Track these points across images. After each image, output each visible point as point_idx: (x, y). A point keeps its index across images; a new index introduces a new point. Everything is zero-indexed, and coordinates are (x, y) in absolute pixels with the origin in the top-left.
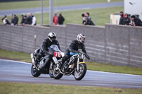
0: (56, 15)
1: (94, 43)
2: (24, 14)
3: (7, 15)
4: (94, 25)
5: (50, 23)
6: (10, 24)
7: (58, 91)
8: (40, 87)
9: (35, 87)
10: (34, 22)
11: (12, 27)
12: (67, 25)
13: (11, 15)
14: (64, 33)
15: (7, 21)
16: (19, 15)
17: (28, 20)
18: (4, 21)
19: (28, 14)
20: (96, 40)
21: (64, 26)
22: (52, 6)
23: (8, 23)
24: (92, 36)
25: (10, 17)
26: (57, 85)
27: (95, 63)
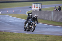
13: (58, 6)
15: (56, 9)
18: (55, 9)
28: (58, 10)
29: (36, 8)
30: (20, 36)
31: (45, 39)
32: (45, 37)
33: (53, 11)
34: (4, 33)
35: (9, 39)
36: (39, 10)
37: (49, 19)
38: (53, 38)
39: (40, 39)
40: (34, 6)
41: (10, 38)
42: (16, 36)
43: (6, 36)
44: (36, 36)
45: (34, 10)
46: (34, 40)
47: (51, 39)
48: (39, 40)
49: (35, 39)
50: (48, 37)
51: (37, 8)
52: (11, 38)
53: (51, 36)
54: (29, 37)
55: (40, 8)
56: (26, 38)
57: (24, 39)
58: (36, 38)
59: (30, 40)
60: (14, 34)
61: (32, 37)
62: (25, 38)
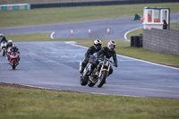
29: (153, 23)
30: (107, 104)
34: (61, 93)
35: (75, 111)
36: (161, 28)
39: (164, 112)
40: (149, 15)
41: (79, 110)
42: (95, 104)
43: (68, 104)
44: (152, 103)
45: (150, 28)
46: (146, 113)
49: (151, 113)
51: (158, 21)
52: (81, 107)
54: (132, 105)
55: (165, 21)
56: (125, 110)
57: (119, 112)
58: (154, 109)
59: (136, 115)
60: (90, 96)
61: (141, 107)
62: (121, 108)
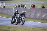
0: (32, 4)
1: (45, 14)
2: (22, 4)
3: (16, 5)
4: (45, 8)
5: (30, 7)
6: (17, 7)
7: (33, 30)
8: (27, 28)
9: (25, 28)
10: (25, 7)
11: (18, 8)
12: (36, 8)
13: (17, 4)
14: (35, 11)
15: (16, 6)
16: (20, 4)
17: (23, 6)
18: (15, 6)
19: (23, 4)
20: (46, 13)
21: (35, 8)
22: (31, 1)
23: (16, 7)
24: (44, 12)
25: (17, 5)
26: (32, 28)
27: (45, 21)
28: (18, 7)
29: (1, 6)
31: (8, 29)
32: (8, 28)
33: (14, 8)
37: (10, 14)
38: (14, 28)
47: (12, 29)
48: (4, 30)
50: (10, 27)
53: (13, 27)
